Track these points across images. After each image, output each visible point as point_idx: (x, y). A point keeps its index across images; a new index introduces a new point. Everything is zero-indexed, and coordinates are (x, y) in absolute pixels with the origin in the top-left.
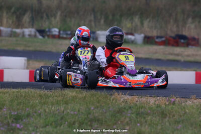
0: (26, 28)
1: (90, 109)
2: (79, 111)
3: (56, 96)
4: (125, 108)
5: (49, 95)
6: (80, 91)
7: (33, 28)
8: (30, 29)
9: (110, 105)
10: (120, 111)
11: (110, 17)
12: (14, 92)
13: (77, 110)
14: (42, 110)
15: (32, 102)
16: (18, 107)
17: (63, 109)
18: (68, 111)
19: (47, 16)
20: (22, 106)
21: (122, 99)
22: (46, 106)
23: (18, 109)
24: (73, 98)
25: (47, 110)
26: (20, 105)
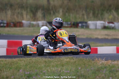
0: (40, 21)
1: (78, 69)
2: (70, 70)
3: (56, 62)
4: (102, 68)
5: (51, 61)
6: (72, 58)
7: (44, 20)
8: (43, 22)
9: (92, 66)
10: (99, 70)
11: (97, 12)
12: (27, 60)
13: (69, 70)
14: (46, 71)
15: (39, 66)
16: (30, 69)
17: (60, 69)
18: (64, 70)
19: (54, 12)
20: (32, 68)
21: (101, 63)
22: (49, 68)
23: (30, 71)
24: (67, 62)
25: (49, 70)
26: (32, 67)
